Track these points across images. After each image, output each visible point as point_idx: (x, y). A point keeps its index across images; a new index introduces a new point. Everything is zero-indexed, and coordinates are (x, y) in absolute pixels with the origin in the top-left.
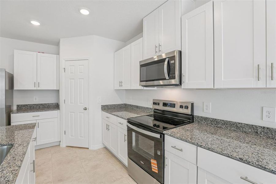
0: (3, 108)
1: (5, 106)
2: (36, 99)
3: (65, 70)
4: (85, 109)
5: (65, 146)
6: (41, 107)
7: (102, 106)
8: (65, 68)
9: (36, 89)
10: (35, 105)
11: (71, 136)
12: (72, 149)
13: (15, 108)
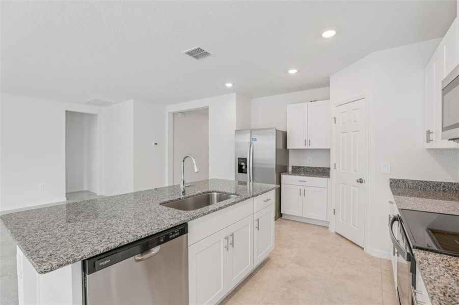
0: (273, 168)
1: (276, 166)
2: (309, 161)
3: (335, 121)
4: (361, 181)
5: (334, 232)
6: (315, 171)
7: (390, 179)
8: (335, 118)
9: (307, 148)
10: (309, 167)
11: (342, 219)
12: (340, 238)
13: (290, 169)
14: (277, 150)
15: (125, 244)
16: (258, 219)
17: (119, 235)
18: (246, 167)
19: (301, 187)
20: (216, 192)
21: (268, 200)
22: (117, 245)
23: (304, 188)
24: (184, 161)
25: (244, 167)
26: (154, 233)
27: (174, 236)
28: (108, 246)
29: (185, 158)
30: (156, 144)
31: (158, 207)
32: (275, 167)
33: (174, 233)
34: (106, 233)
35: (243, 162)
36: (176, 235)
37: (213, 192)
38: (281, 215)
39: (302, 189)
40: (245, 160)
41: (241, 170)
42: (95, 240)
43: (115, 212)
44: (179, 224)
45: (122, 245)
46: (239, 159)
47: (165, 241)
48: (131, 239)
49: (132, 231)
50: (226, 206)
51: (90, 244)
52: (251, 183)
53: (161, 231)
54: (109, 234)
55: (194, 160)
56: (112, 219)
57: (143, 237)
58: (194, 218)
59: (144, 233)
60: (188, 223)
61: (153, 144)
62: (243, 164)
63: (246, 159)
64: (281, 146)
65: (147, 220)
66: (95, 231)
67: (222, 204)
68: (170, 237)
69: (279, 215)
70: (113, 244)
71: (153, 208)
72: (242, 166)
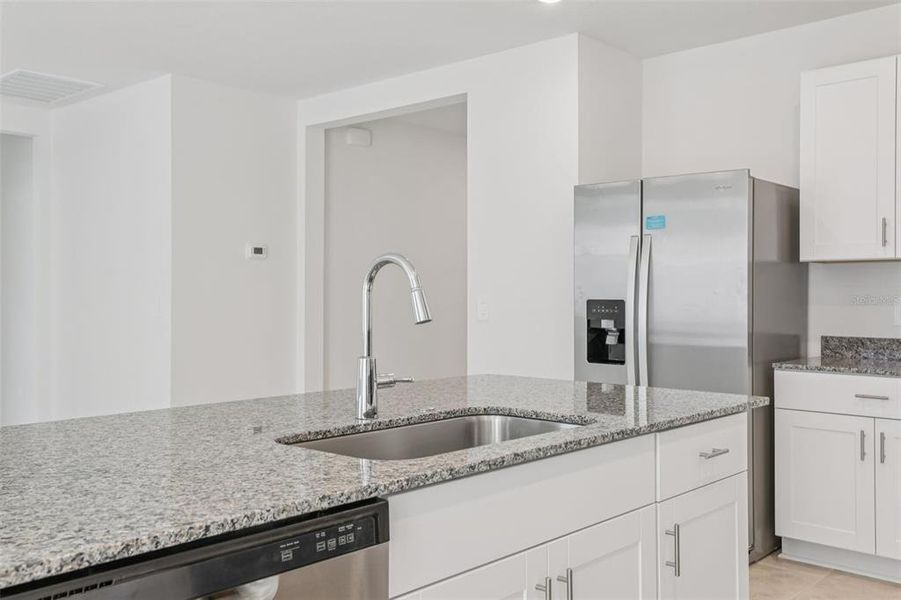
13: (814, 349)
14: (753, 266)
15: (145, 549)
16: (677, 527)
17: (123, 522)
18: (621, 339)
19: (867, 425)
20: (497, 412)
21: (716, 453)
22: (114, 549)
23: (882, 426)
24: (371, 280)
25: (611, 340)
26: (255, 522)
27: (332, 543)
28: (80, 550)
29: (377, 268)
30: (258, 251)
31: (271, 449)
32: (744, 343)
33: (332, 532)
34: (71, 516)
35: (608, 317)
36: (342, 540)
37: (487, 412)
38: (776, 545)
39: (869, 433)
40: (616, 308)
41: (600, 348)
42: (31, 535)
43: (105, 459)
44: (353, 499)
45: (134, 552)
46: (590, 303)
47: (299, 562)
48: (168, 533)
49: (169, 512)
50: (542, 455)
51: (10, 546)
52: (643, 389)
53: (283, 516)
54: (82, 519)
55: (412, 276)
56: (92, 479)
57: (214, 532)
58: (412, 485)
59: (220, 519)
60: (391, 500)
61: (249, 251)
62: (606, 324)
63: (621, 304)
64: (772, 252)
65: (229, 483)
66: (27, 511)
67: (526, 444)
68: (320, 547)
69: (768, 543)
70: (96, 546)
71: (251, 452)
72: (604, 333)
